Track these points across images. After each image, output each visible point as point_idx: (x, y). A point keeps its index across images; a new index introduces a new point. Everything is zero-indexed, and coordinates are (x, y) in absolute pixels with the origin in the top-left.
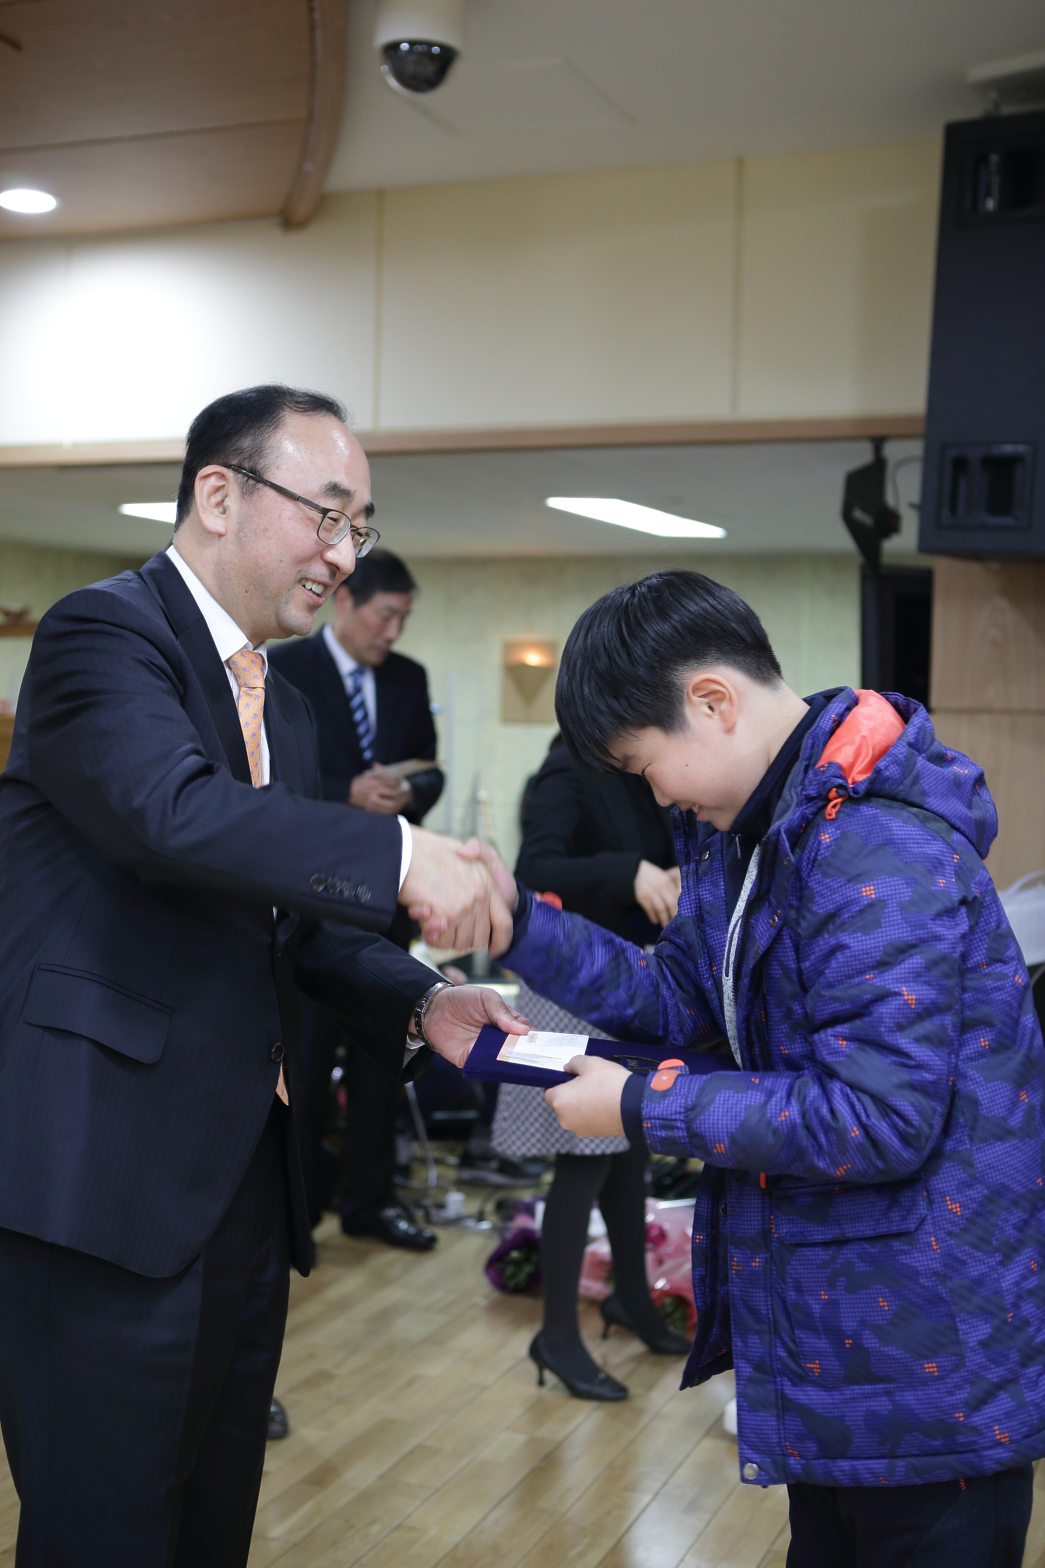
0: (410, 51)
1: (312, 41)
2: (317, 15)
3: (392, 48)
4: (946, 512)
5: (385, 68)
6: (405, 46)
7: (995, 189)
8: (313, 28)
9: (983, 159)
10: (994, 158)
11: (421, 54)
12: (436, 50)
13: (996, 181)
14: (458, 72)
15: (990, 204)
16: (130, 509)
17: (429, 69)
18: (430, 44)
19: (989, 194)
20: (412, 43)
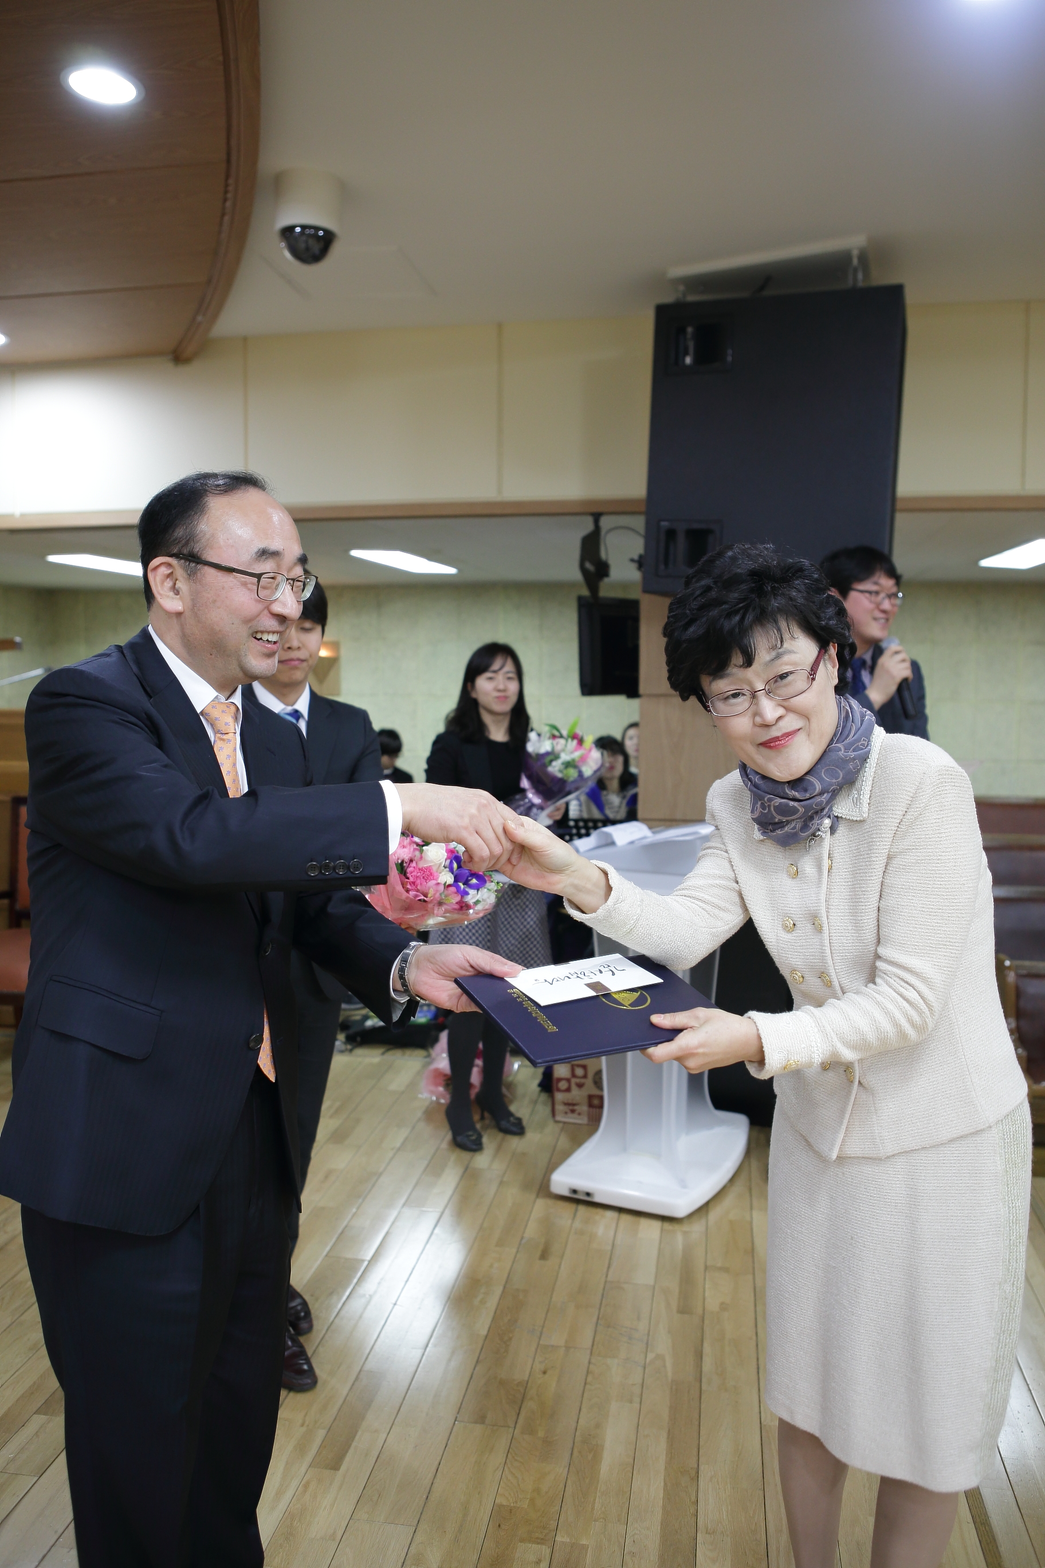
0: (302, 233)
1: (221, 224)
2: (228, 204)
3: (287, 232)
4: (662, 567)
5: (283, 244)
6: (298, 230)
7: (691, 350)
8: (223, 215)
9: (682, 330)
10: (690, 330)
11: (310, 235)
12: (321, 233)
13: (691, 345)
14: (337, 250)
15: (688, 360)
16: (53, 558)
17: (316, 248)
18: (317, 229)
19: (686, 353)
20: (304, 227)
